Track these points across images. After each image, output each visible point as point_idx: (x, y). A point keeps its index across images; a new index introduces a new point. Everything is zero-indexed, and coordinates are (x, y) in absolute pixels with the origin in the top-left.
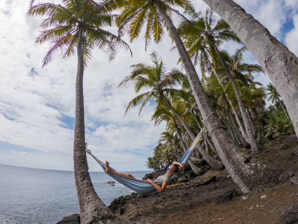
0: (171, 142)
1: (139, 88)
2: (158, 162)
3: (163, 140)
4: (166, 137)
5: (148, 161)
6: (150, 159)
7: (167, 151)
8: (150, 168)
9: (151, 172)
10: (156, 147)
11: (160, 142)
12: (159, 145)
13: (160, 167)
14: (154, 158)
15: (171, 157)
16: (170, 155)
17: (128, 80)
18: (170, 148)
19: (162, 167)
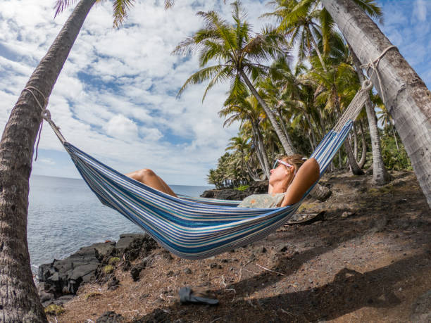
0: (243, 151)
1: (206, 60)
2: (223, 176)
3: (233, 148)
4: (236, 144)
5: (209, 174)
6: (212, 172)
7: (235, 164)
8: (210, 183)
9: (212, 189)
10: (222, 158)
11: (228, 151)
12: (225, 155)
13: (224, 183)
14: (218, 171)
15: (239, 173)
16: (239, 170)
17: (189, 43)
18: (240, 159)
19: (226, 184)
